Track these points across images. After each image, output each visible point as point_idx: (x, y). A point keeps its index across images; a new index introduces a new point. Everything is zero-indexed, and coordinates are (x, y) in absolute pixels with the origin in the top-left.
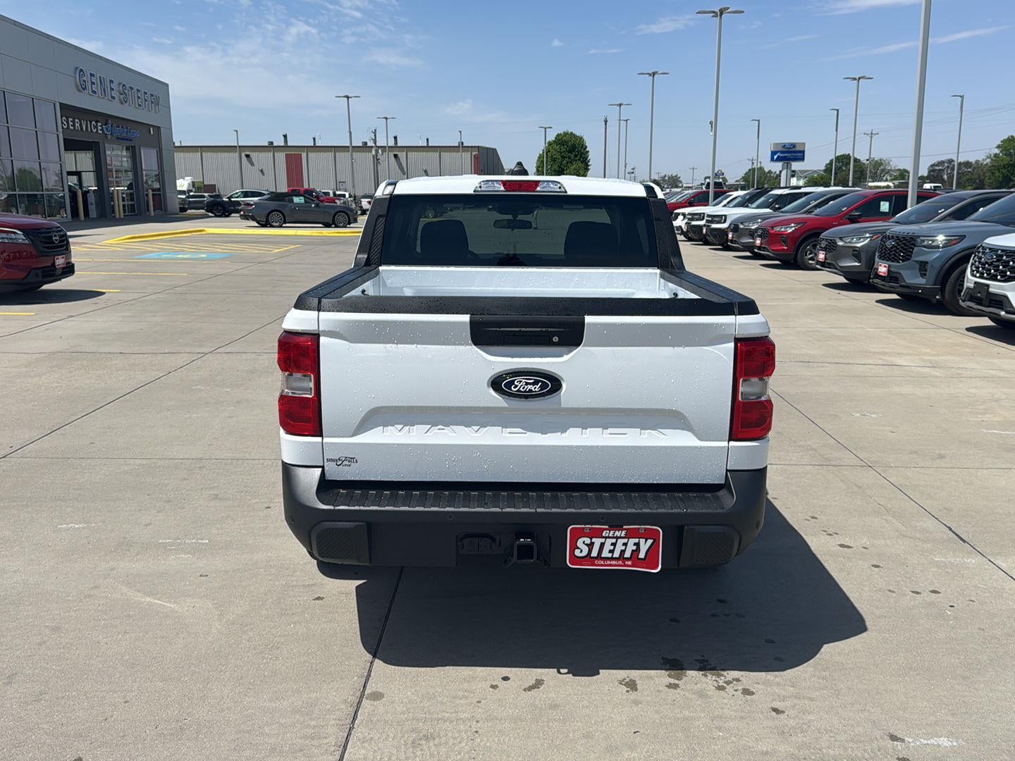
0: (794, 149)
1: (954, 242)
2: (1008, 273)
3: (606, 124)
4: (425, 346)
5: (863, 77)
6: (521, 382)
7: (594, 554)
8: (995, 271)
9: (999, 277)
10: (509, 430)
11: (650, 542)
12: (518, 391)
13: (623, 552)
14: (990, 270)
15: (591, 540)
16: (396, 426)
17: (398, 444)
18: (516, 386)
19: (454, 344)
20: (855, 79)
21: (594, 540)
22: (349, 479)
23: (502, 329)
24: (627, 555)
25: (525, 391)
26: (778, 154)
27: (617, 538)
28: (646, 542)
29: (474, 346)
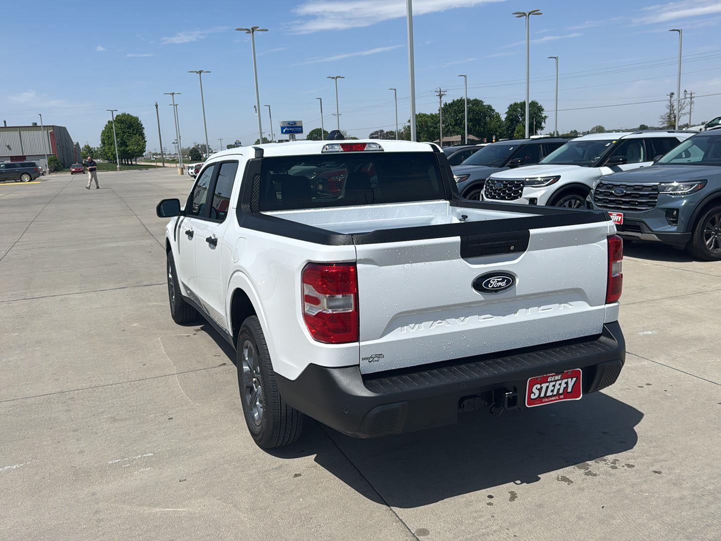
0: (295, 126)
1: (464, 179)
2: (512, 194)
3: (157, 108)
4: (430, 262)
5: (339, 77)
6: (494, 280)
7: (542, 395)
8: (503, 194)
9: (507, 197)
10: (482, 317)
11: (574, 379)
12: (493, 287)
13: (559, 390)
14: (500, 194)
15: (541, 385)
16: (410, 325)
17: (412, 339)
18: (492, 284)
19: (449, 259)
20: (334, 78)
21: (543, 385)
22: (377, 371)
23: (481, 244)
24: (561, 392)
25: (497, 287)
26: (286, 129)
27: (556, 381)
28: (572, 380)
29: (462, 259)
